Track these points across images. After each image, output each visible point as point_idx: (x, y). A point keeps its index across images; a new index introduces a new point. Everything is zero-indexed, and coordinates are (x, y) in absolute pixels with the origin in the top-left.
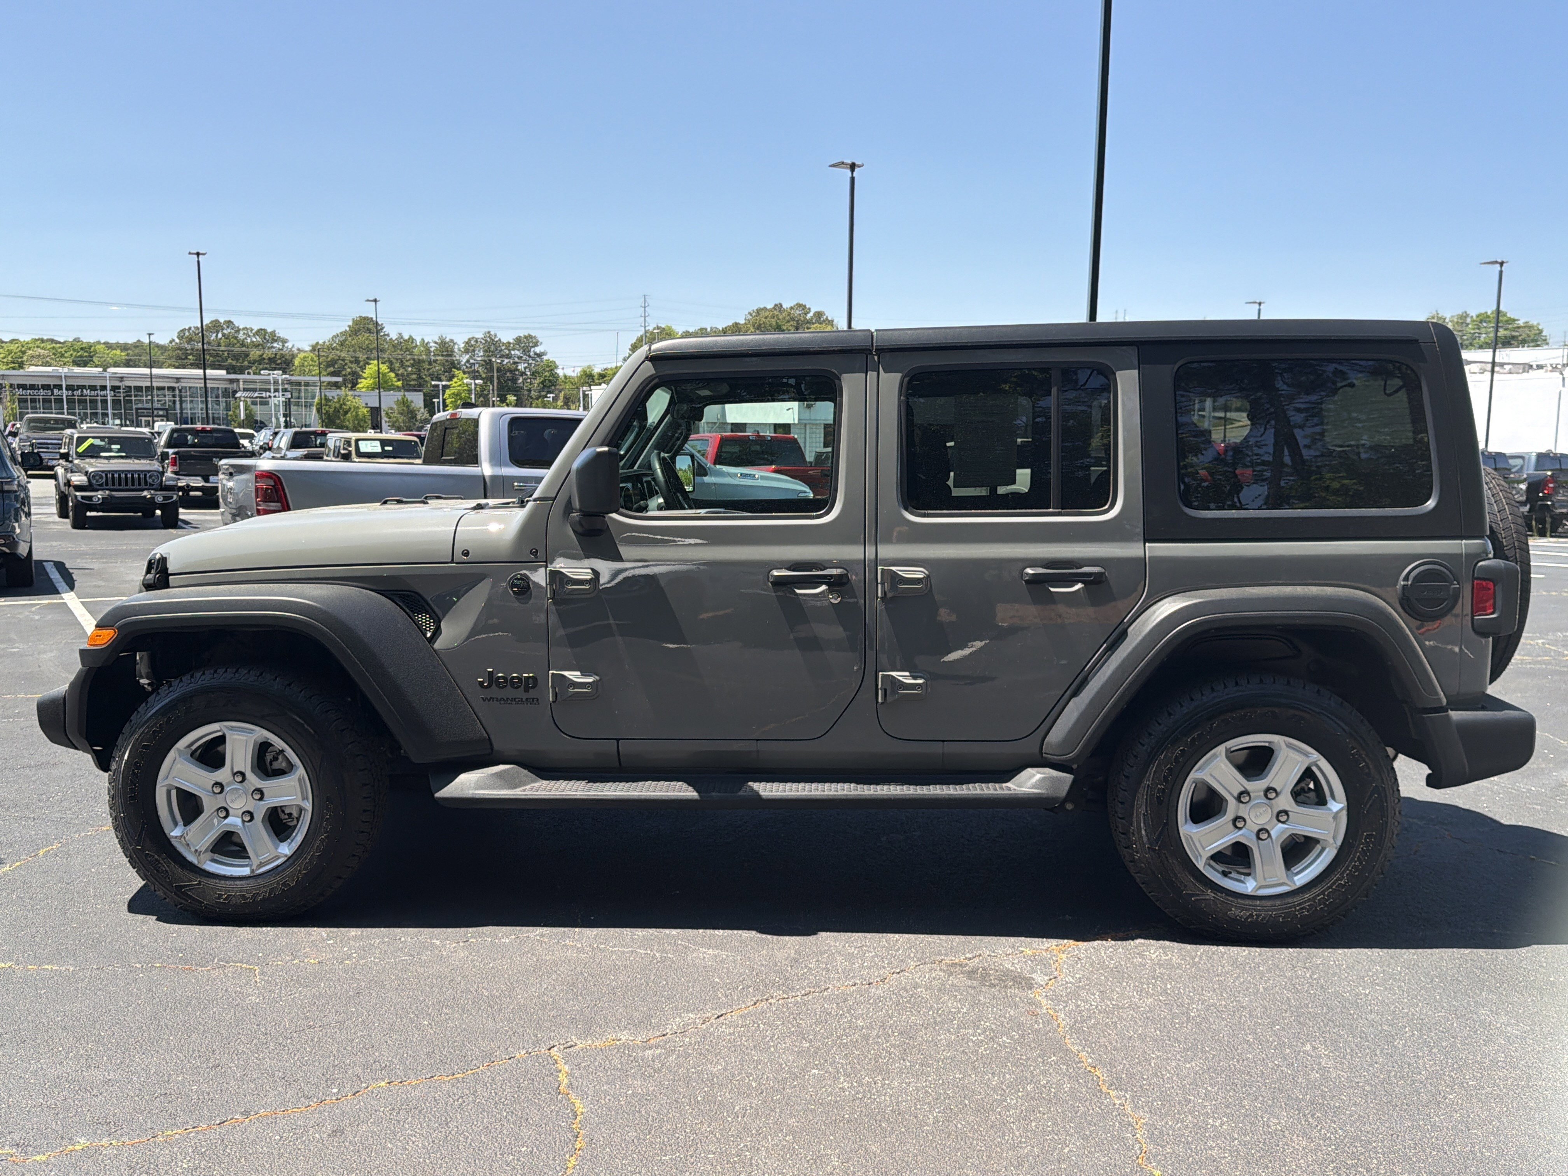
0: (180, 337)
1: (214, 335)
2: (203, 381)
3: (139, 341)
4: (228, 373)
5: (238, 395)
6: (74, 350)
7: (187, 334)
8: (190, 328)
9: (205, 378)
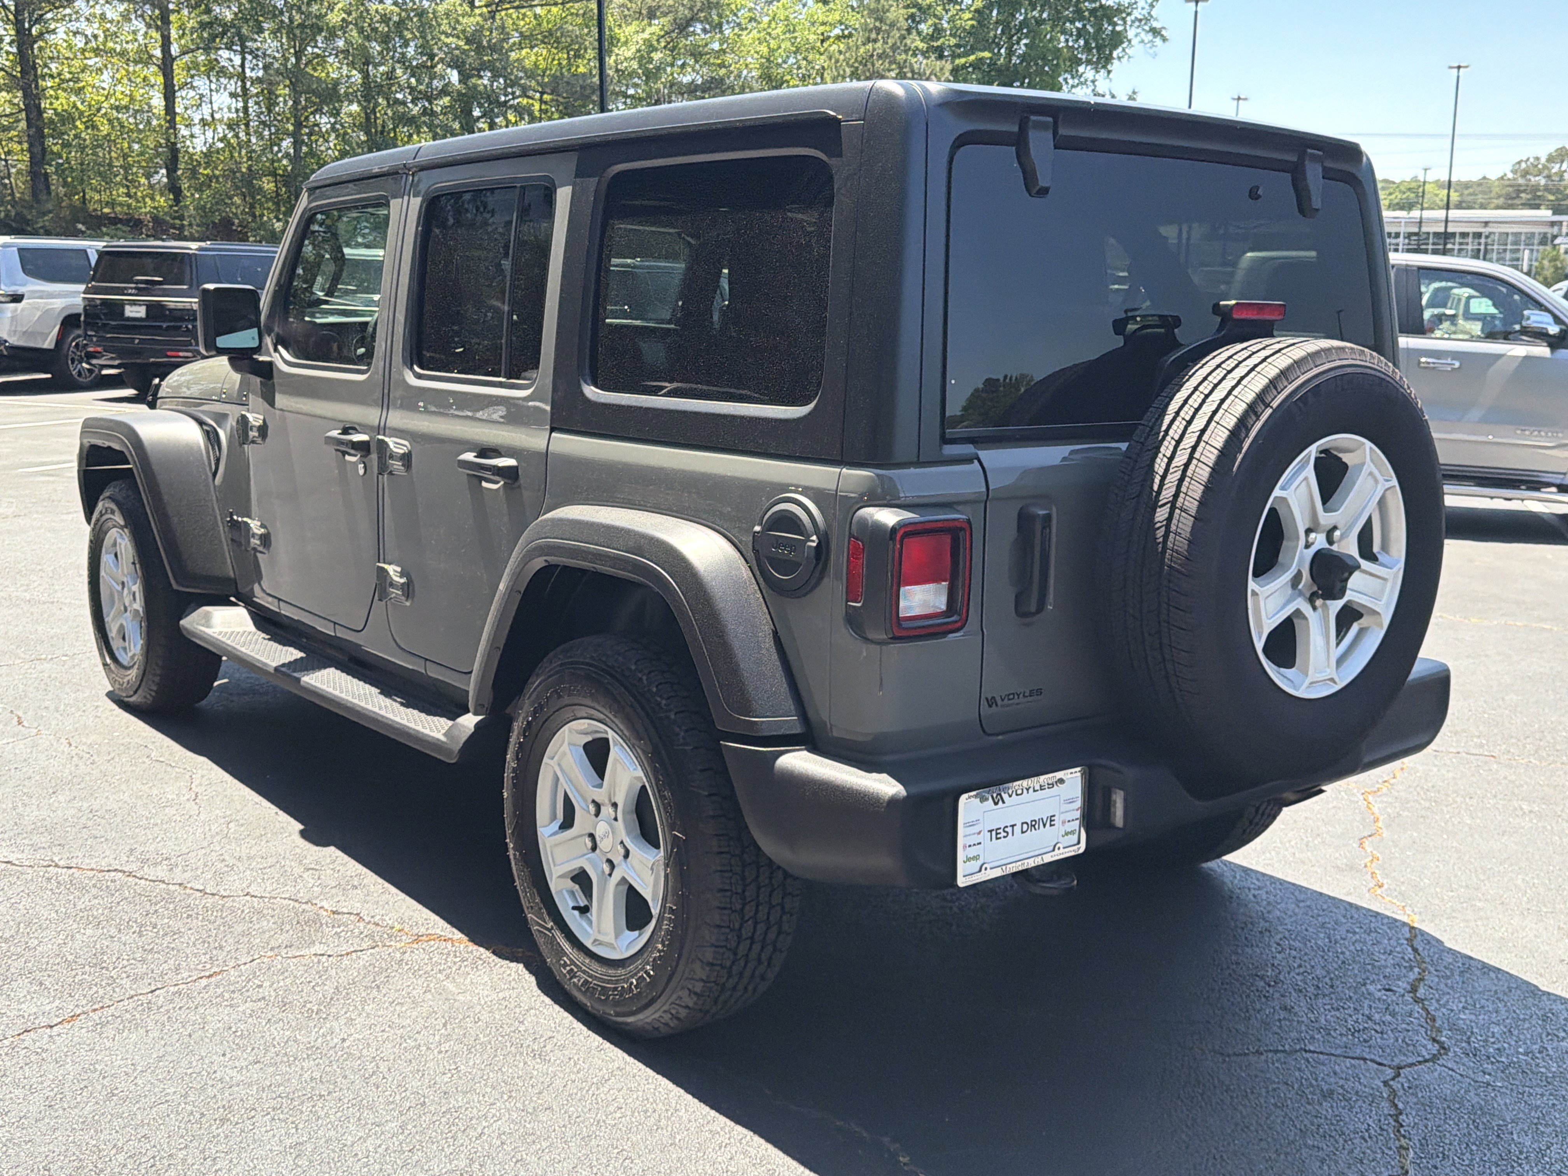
0: (1514, 172)
1: (1558, 166)
2: (1443, 224)
3: (1484, 178)
4: (1554, 214)
5: (1557, 241)
6: (1400, 191)
7: (1523, 165)
8: (1528, 159)
9: (1447, 221)
